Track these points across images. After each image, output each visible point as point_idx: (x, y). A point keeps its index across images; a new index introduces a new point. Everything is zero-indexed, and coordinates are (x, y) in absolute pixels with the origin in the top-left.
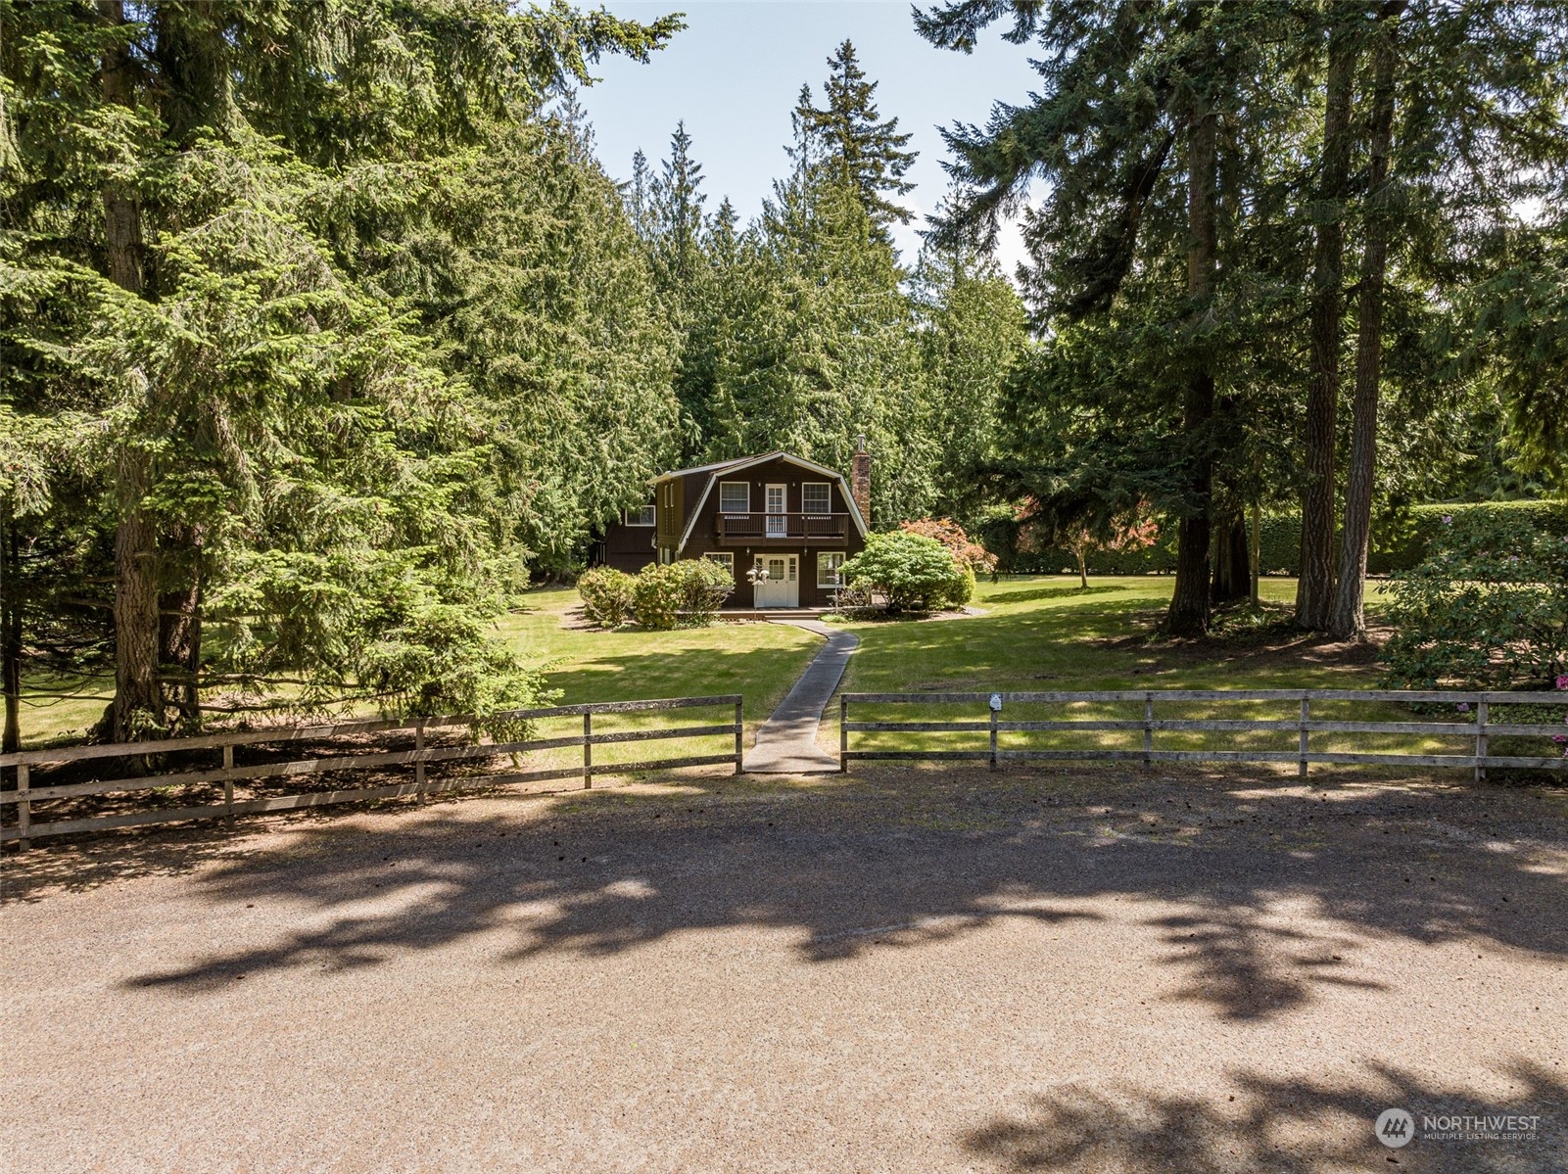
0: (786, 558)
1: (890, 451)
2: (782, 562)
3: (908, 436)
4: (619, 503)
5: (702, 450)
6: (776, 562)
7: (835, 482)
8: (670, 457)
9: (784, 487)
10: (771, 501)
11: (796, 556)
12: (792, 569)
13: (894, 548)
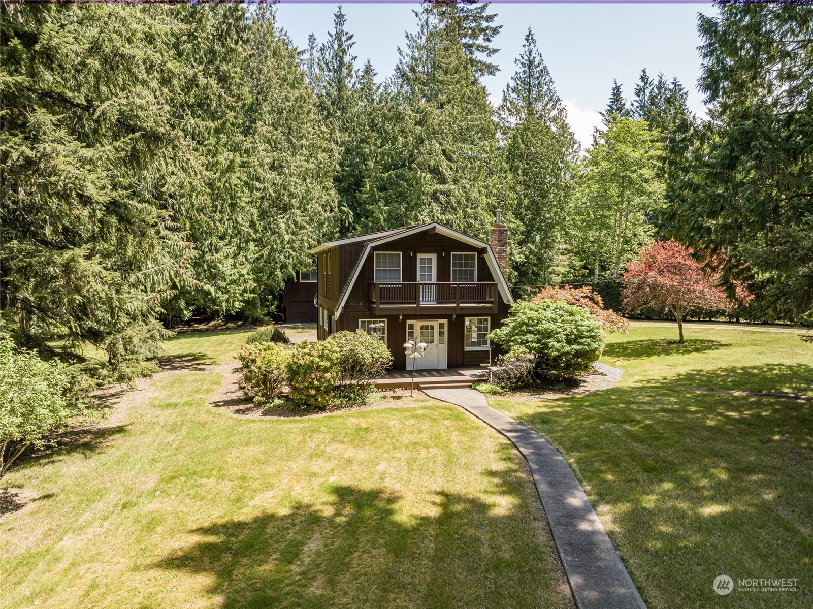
0: (436, 323)
2: (432, 327)
4: (294, 266)
5: (354, 229)
6: (427, 327)
7: (481, 252)
8: (331, 232)
9: (434, 257)
10: (422, 269)
11: (445, 321)
12: (441, 334)
13: (545, 317)
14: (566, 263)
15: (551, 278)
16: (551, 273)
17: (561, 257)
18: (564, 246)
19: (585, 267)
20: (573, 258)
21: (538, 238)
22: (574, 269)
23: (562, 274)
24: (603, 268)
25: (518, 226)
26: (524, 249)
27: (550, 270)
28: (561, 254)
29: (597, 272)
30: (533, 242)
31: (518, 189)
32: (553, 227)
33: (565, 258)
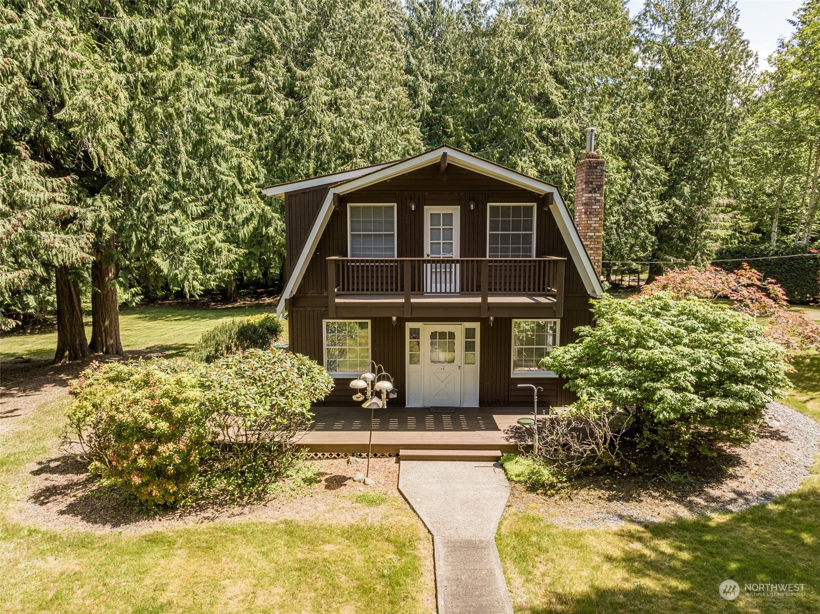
0: (458, 329)
1: (618, 176)
2: (452, 335)
3: (634, 162)
6: (443, 335)
7: (544, 201)
9: (455, 211)
10: (435, 234)
11: (476, 326)
12: (469, 347)
13: (656, 331)
14: (728, 224)
15: (705, 246)
16: (705, 238)
17: (721, 216)
18: (726, 201)
19: (757, 230)
20: (739, 217)
21: (687, 190)
22: (741, 233)
23: (723, 239)
24: (784, 231)
25: (658, 174)
26: (666, 205)
27: (703, 234)
28: (722, 211)
29: (774, 236)
30: (681, 196)
31: (660, 122)
32: (711, 174)
33: (727, 217)
